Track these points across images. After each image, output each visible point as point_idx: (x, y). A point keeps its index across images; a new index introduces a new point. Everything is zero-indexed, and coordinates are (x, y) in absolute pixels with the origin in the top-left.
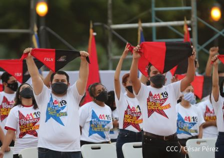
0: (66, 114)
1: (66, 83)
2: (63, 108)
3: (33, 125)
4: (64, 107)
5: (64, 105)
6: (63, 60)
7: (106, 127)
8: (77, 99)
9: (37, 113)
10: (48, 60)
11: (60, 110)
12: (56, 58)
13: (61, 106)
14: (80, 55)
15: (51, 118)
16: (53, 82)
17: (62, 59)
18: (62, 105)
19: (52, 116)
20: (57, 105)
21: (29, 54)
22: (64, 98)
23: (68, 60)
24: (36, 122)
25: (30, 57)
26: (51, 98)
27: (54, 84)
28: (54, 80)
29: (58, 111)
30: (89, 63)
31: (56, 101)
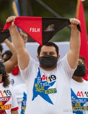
0: (55, 91)
1: (55, 55)
2: (52, 84)
3: (3, 105)
4: (54, 83)
5: (53, 81)
6: (52, 29)
7: (85, 105)
8: (68, 74)
9: (7, 91)
10: (34, 30)
11: (48, 87)
12: (42, 28)
13: (49, 82)
14: (70, 23)
15: (39, 96)
16: (41, 55)
17: (50, 29)
18: (51, 81)
19: (39, 93)
20: (45, 80)
21: (13, 23)
22: (53, 73)
23: (56, 29)
24: (6, 102)
25: (14, 27)
26: (39, 72)
27: (41, 57)
28: (41, 53)
29: (46, 88)
30: (81, 31)
31: (44, 76)
